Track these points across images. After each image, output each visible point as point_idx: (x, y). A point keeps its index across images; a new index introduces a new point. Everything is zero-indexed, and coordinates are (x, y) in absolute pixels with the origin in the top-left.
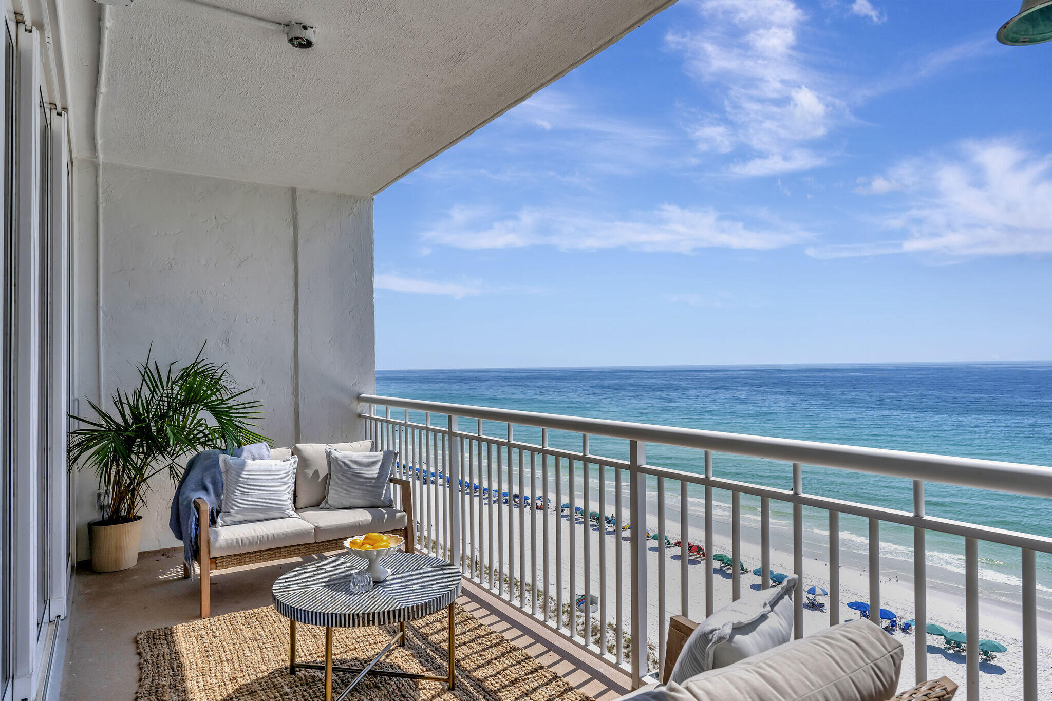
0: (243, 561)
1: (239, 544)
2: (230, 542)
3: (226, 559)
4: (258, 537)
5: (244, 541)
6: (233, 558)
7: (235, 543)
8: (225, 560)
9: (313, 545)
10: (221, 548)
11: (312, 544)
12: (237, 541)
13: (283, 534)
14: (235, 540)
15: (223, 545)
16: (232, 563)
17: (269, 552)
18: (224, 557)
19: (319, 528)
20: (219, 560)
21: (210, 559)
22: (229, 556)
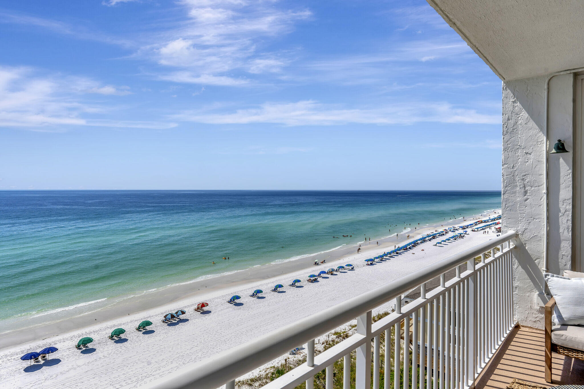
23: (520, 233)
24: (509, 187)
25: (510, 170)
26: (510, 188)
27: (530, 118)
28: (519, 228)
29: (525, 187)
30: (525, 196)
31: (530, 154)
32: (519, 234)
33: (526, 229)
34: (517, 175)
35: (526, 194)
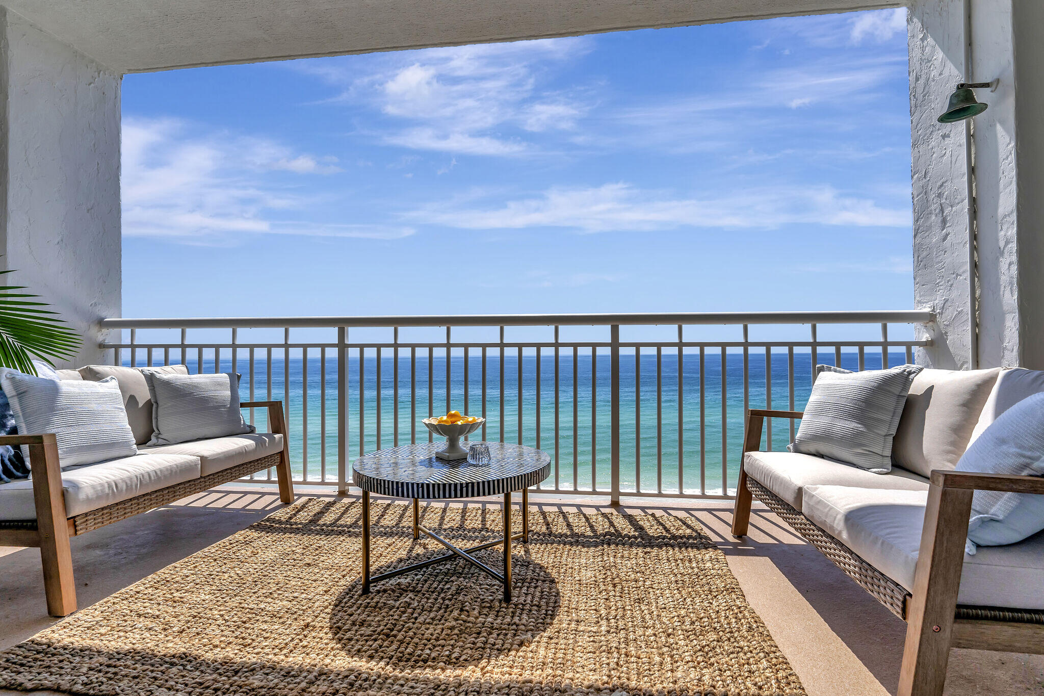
0: (115, 515)
1: (113, 489)
2: (99, 488)
3: (91, 517)
4: (137, 477)
5: (119, 485)
6: (100, 514)
7: (107, 490)
8: (89, 518)
9: (199, 481)
10: (88, 500)
11: (197, 479)
12: (110, 486)
13: (167, 470)
14: (106, 485)
15: (90, 495)
16: (99, 520)
17: (149, 497)
18: (86, 514)
19: (206, 458)
20: (80, 519)
21: (68, 519)
22: (94, 512)
23: (938, 311)
24: (922, 218)
25: (921, 184)
26: (922, 220)
27: (947, 58)
28: (937, 302)
29: (942, 210)
30: (943, 230)
31: (948, 136)
32: (936, 315)
33: (946, 301)
34: (931, 189)
35: (945, 224)
